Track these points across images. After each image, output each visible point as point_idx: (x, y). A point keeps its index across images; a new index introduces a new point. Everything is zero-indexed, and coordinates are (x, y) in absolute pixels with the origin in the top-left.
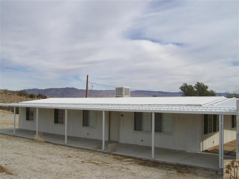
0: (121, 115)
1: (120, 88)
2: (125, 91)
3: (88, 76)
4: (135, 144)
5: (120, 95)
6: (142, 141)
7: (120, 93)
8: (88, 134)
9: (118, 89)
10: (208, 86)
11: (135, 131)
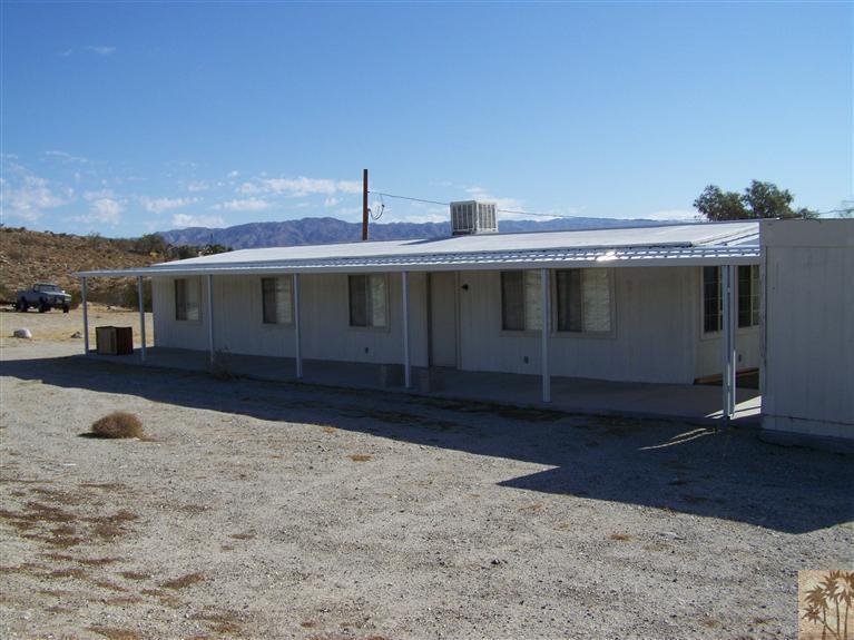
0: (462, 285)
1: (465, 206)
2: (480, 214)
3: (366, 171)
4: (507, 371)
5: (466, 227)
6: (526, 360)
7: (465, 221)
8: (367, 350)
9: (459, 209)
10: (791, 193)
11: (505, 332)
